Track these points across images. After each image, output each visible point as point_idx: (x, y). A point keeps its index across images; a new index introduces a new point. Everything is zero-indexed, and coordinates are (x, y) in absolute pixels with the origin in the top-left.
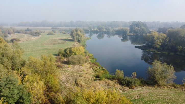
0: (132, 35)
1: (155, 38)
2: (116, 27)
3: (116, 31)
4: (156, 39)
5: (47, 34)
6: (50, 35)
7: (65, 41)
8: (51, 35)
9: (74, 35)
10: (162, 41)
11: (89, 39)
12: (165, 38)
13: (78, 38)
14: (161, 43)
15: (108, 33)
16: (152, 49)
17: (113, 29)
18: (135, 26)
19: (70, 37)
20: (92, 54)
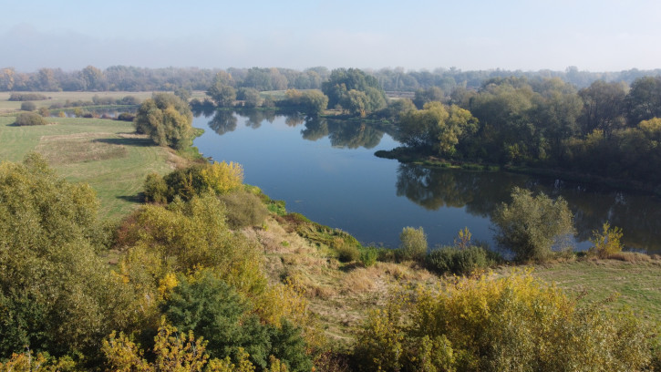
0: (338, 117)
1: (441, 123)
2: (269, 89)
3: (278, 104)
4: (444, 124)
5: (14, 119)
6: (28, 125)
7: (122, 146)
8: (33, 123)
9: (154, 121)
10: (460, 132)
11: (199, 136)
12: (469, 122)
13: (173, 133)
14: (458, 137)
15: (249, 110)
16: (431, 160)
17: (267, 97)
18: (343, 85)
19: (128, 130)
20: (258, 188)
